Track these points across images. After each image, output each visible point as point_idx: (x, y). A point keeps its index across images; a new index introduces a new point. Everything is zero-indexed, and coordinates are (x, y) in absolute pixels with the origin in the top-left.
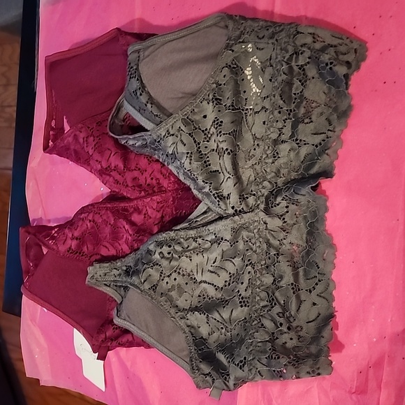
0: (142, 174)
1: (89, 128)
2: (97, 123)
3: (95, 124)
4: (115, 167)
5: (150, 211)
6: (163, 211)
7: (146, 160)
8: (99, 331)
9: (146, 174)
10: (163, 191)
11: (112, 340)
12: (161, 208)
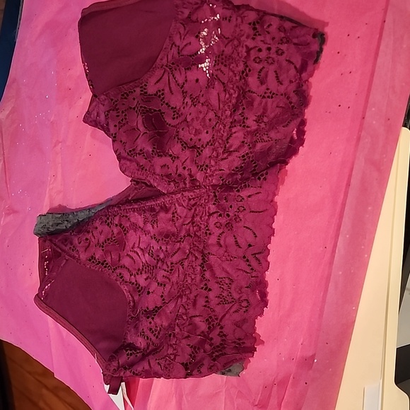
0: (174, 161)
1: (112, 100)
2: (123, 95)
3: (120, 96)
4: (141, 150)
5: (179, 209)
6: (196, 210)
7: (180, 145)
8: (112, 359)
9: (177, 162)
10: (197, 186)
11: (125, 369)
12: (193, 206)
